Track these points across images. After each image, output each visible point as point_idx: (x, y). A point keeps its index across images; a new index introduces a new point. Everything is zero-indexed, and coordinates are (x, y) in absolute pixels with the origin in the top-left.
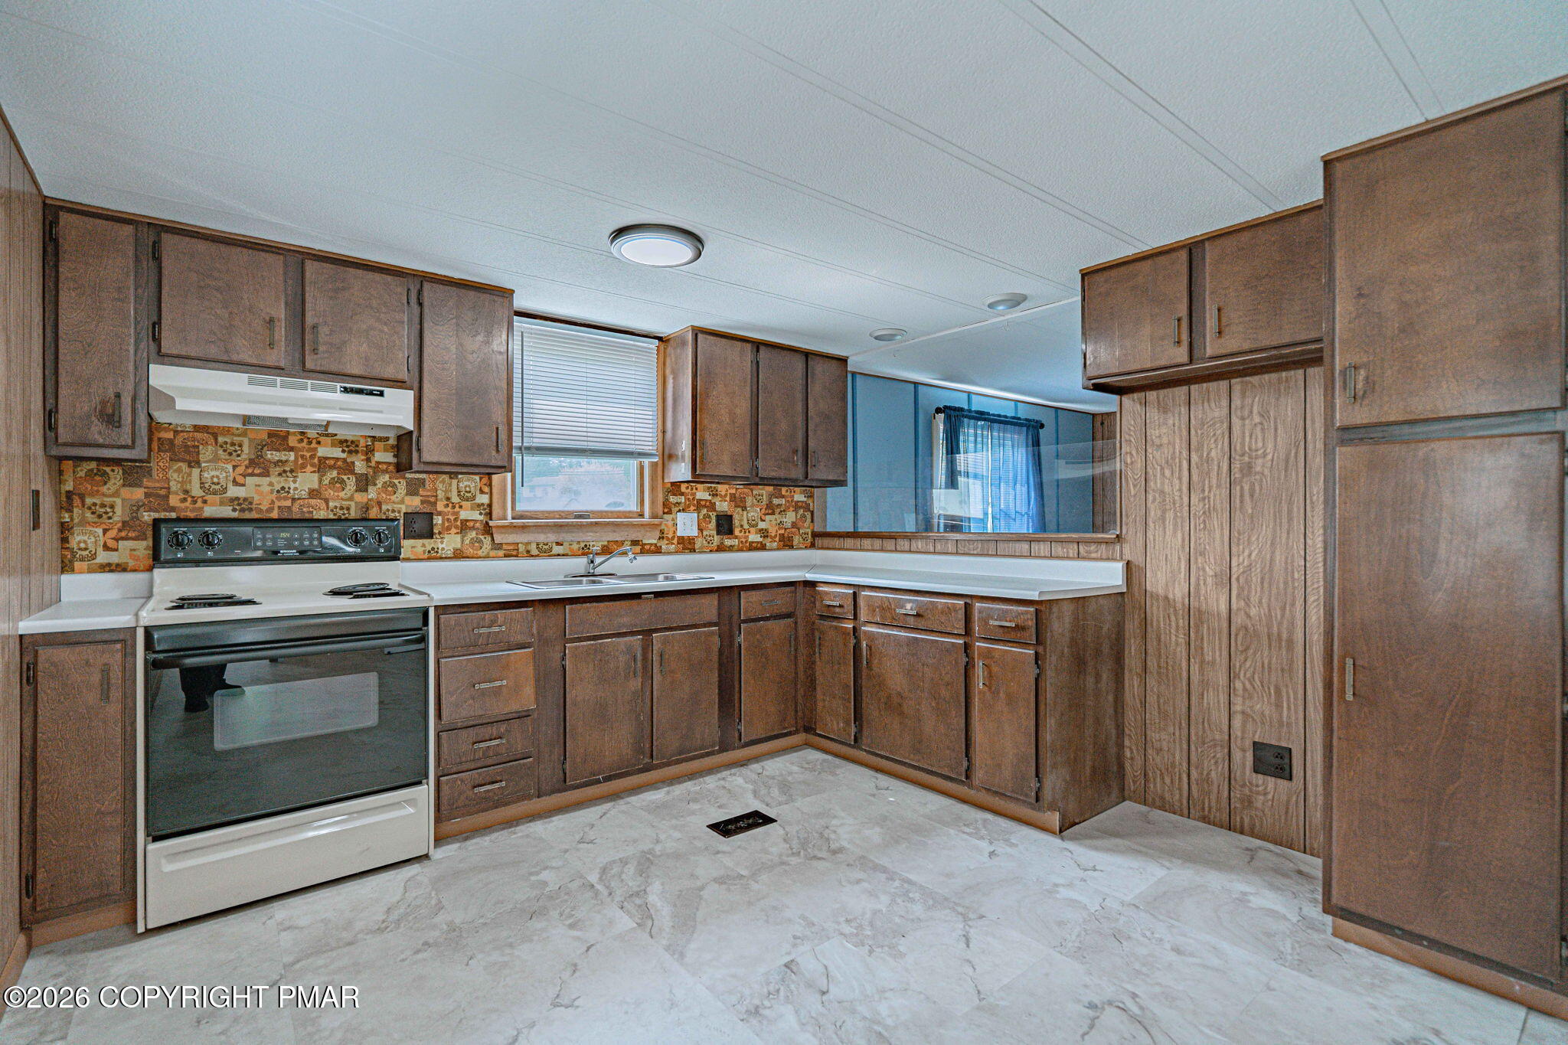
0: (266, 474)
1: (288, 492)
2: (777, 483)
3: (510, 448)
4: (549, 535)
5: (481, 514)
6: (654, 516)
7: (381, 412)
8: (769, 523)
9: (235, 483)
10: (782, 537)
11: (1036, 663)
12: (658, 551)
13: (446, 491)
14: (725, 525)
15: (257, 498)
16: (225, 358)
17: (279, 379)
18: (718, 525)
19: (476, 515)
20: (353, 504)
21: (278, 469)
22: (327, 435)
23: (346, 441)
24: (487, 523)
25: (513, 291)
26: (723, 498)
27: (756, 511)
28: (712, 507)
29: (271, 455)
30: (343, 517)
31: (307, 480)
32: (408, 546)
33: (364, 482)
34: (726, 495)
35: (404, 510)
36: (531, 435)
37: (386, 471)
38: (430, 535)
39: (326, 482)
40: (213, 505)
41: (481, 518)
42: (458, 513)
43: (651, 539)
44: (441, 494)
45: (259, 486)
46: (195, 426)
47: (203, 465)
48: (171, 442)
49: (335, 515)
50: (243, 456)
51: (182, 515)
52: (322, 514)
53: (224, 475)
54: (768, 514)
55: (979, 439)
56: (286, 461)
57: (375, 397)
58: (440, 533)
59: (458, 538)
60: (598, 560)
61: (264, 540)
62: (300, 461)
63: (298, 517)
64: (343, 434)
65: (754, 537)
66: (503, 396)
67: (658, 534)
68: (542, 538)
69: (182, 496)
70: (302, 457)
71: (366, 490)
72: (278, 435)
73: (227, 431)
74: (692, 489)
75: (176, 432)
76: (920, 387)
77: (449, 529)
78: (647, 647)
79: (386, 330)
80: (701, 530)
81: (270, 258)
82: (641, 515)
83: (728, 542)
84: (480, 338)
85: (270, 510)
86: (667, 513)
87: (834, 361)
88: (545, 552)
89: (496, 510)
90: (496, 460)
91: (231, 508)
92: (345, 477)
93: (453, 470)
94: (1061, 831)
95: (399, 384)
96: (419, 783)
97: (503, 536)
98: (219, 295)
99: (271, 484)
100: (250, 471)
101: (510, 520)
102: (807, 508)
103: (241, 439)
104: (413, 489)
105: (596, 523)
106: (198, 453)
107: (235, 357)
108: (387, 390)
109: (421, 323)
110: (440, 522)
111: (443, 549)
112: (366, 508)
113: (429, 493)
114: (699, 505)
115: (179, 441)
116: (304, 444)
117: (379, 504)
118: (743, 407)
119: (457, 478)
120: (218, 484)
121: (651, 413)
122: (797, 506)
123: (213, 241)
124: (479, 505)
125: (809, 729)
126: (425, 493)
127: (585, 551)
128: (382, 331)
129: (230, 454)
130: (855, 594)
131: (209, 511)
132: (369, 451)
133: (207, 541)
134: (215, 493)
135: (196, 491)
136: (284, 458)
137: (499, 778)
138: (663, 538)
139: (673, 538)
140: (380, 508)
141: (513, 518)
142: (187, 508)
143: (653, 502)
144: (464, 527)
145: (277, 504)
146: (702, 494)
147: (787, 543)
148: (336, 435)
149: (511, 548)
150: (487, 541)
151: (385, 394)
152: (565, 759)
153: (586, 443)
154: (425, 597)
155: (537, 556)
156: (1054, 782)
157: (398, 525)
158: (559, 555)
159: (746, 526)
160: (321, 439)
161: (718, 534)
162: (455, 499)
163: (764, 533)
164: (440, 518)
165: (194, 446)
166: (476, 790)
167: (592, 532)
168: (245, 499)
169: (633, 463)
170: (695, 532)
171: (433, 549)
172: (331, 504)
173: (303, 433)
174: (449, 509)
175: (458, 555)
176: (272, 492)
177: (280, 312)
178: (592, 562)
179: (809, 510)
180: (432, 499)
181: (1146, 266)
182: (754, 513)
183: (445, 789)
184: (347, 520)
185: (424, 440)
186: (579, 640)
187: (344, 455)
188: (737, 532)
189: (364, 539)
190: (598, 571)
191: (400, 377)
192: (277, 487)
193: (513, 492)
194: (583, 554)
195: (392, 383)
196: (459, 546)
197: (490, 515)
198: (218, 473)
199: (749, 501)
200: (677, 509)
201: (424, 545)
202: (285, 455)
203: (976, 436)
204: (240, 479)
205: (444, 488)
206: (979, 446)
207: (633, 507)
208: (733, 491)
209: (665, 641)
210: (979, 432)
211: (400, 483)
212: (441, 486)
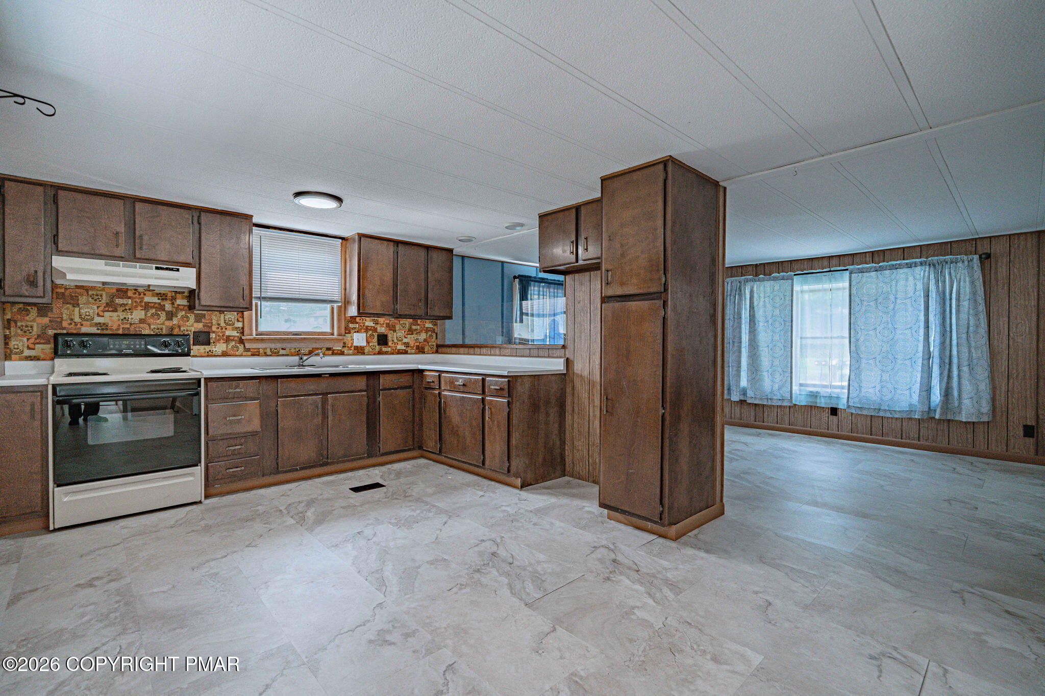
0: (115, 310)
1: (128, 320)
2: (415, 317)
3: (251, 298)
4: (277, 344)
5: (238, 333)
6: (339, 335)
7: (177, 280)
8: (410, 339)
9: (98, 315)
10: (418, 347)
11: (508, 406)
12: (342, 353)
13: (217, 321)
14: (383, 340)
15: (110, 324)
16: (93, 252)
17: (121, 263)
18: (379, 340)
19: (235, 333)
20: (164, 327)
21: (122, 308)
22: (149, 291)
23: (160, 294)
24: (241, 337)
25: (253, 216)
26: (382, 325)
27: (402, 333)
28: (375, 330)
29: (118, 301)
30: (159, 333)
31: (138, 314)
32: (195, 349)
33: (170, 316)
34: (383, 324)
35: (193, 329)
36: (266, 291)
37: (182, 310)
38: (208, 343)
39: (149, 315)
40: (86, 326)
41: (238, 335)
42: (225, 332)
43: (338, 347)
44: (214, 322)
45: (112, 317)
46: (76, 286)
47: (81, 306)
48: (63, 294)
49: (154, 332)
50: (103, 301)
51: (70, 331)
52: (147, 332)
53: (92, 311)
54: (409, 334)
55: (541, 293)
56: (127, 304)
57: (174, 272)
58: (214, 343)
59: (225, 345)
60: (305, 358)
61: (114, 345)
62: (135, 304)
63: (133, 333)
64: (158, 290)
65: (400, 347)
66: (246, 271)
67: (342, 344)
68: (273, 346)
69: (69, 322)
70: (136, 302)
71: (172, 320)
72: (122, 291)
73: (93, 288)
74: (363, 320)
75: (66, 289)
76: (505, 264)
77: (219, 340)
78: (324, 402)
79: (180, 237)
80: (368, 342)
81: (117, 202)
82: (333, 334)
83: (384, 349)
84: (233, 241)
85: (118, 329)
86: (348, 333)
87: (444, 251)
88: (275, 353)
89: (246, 331)
90: (243, 304)
91: (96, 328)
92: (159, 313)
93: (222, 309)
94: (522, 487)
95: (187, 265)
96: (197, 465)
97: (251, 344)
98: (89, 221)
99: (118, 316)
100: (107, 309)
101: (254, 336)
102: (433, 331)
103: (101, 292)
104: (198, 319)
105: (304, 338)
106: (78, 300)
107: (97, 252)
108: (181, 269)
109: (200, 233)
110: (214, 337)
111: (216, 351)
112: (172, 329)
113: (208, 322)
114: (367, 329)
115: (67, 293)
116: (137, 295)
117: (179, 327)
118: (388, 276)
119: (224, 313)
120: (89, 316)
121: (337, 279)
122: (427, 330)
123: (85, 193)
124: (237, 328)
125: (420, 448)
126: (206, 322)
127: (298, 353)
128: (177, 238)
129: (96, 300)
130: (439, 375)
131: (84, 330)
132: (173, 299)
133: (83, 345)
134: (87, 320)
135: (77, 319)
136: (125, 303)
137: (240, 465)
138: (345, 347)
139: (351, 347)
140: (180, 329)
141: (256, 335)
142: (72, 328)
143: (339, 328)
144: (228, 339)
145: (122, 326)
146: (369, 323)
147: (420, 350)
148: (154, 290)
149: (255, 351)
150: (241, 347)
151: (180, 270)
152: (278, 457)
153: (298, 295)
154: (199, 373)
155: (271, 355)
156: (517, 463)
157: (189, 337)
158: (283, 355)
159: (396, 341)
160: (146, 292)
161: (378, 345)
162: (223, 324)
163: (407, 345)
164: (214, 334)
165: (76, 296)
166: (228, 471)
167: (302, 343)
168: (104, 324)
169: (329, 306)
170: (364, 344)
171: (210, 351)
172: (152, 327)
173: (136, 290)
174: (219, 330)
175: (224, 354)
176: (119, 320)
177: (122, 229)
178: (301, 359)
179: (435, 332)
180: (209, 325)
181: (560, 215)
182: (401, 334)
183: (211, 471)
184: (161, 335)
185: (202, 294)
186: (286, 397)
187: (159, 301)
188: (390, 344)
189: (170, 345)
190: (305, 364)
191: (188, 261)
192: (122, 317)
193: (257, 321)
194: (298, 355)
195: (182, 264)
196: (225, 350)
197: (243, 333)
198: (89, 310)
199: (397, 327)
200: (354, 331)
201: (205, 349)
202: (126, 301)
203: (539, 291)
204: (101, 313)
205: (217, 319)
206: (541, 297)
207: (328, 330)
208: (388, 322)
209: (335, 399)
210: (541, 289)
211: (191, 316)
212: (214, 317)
